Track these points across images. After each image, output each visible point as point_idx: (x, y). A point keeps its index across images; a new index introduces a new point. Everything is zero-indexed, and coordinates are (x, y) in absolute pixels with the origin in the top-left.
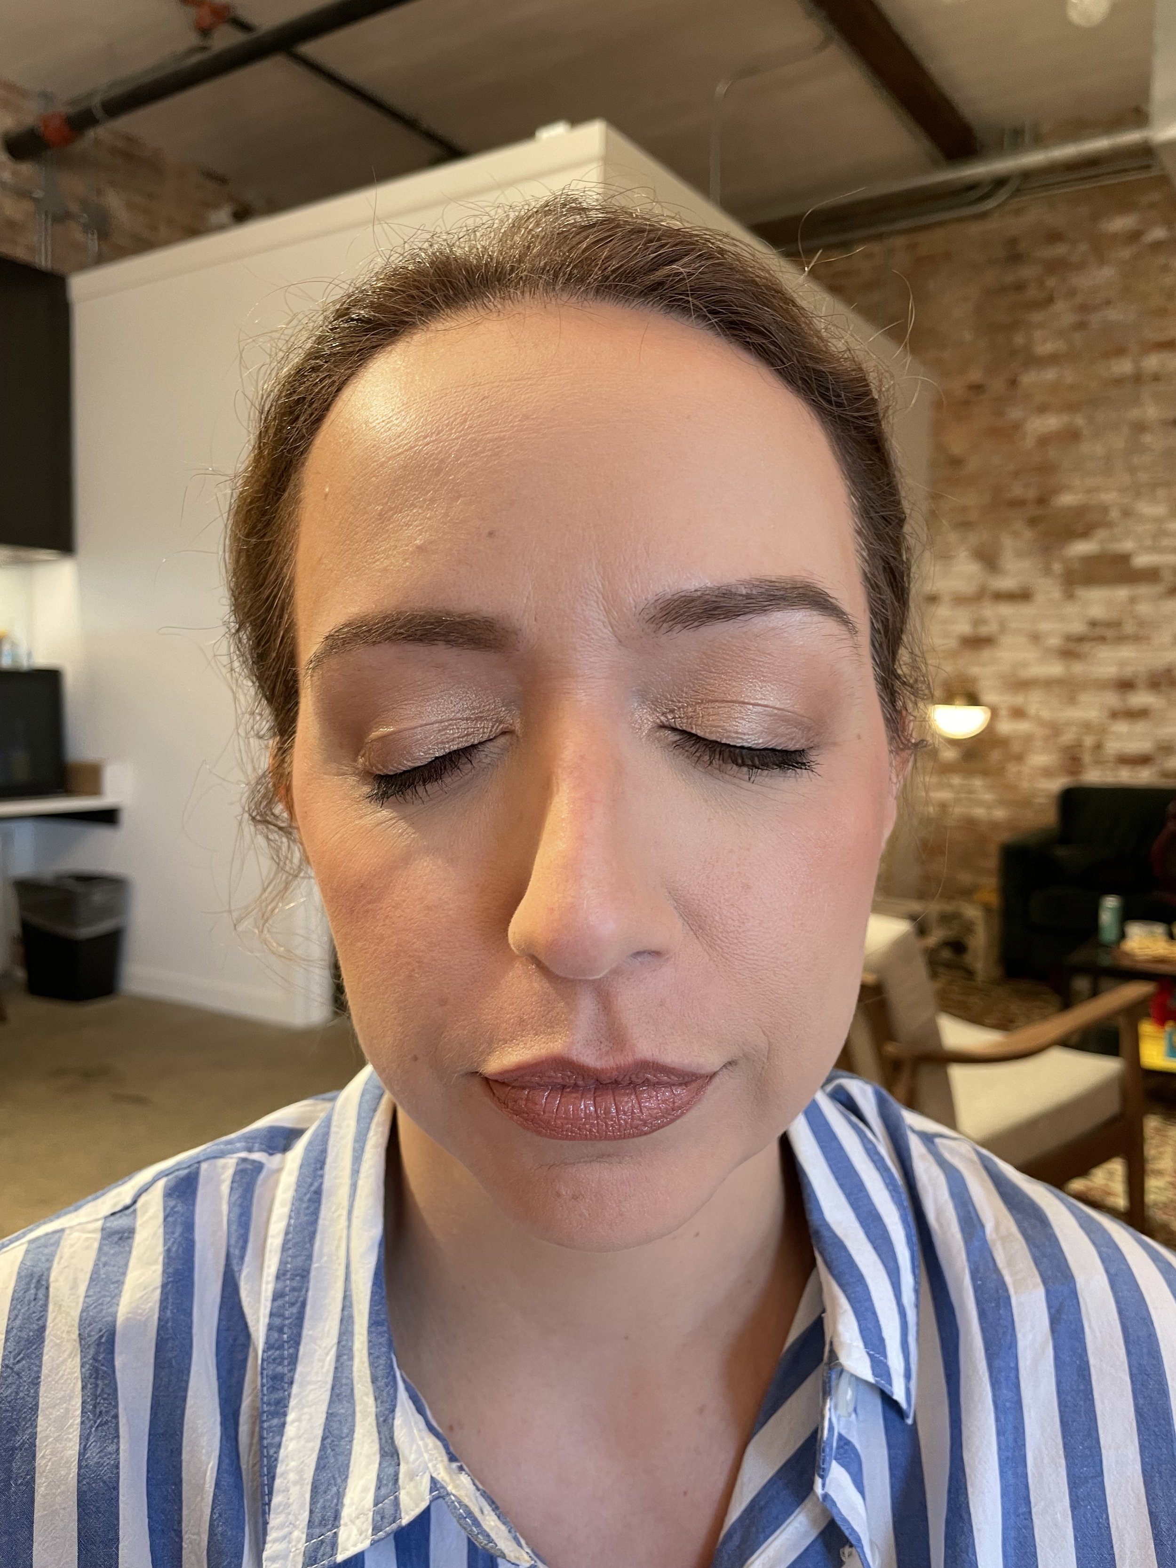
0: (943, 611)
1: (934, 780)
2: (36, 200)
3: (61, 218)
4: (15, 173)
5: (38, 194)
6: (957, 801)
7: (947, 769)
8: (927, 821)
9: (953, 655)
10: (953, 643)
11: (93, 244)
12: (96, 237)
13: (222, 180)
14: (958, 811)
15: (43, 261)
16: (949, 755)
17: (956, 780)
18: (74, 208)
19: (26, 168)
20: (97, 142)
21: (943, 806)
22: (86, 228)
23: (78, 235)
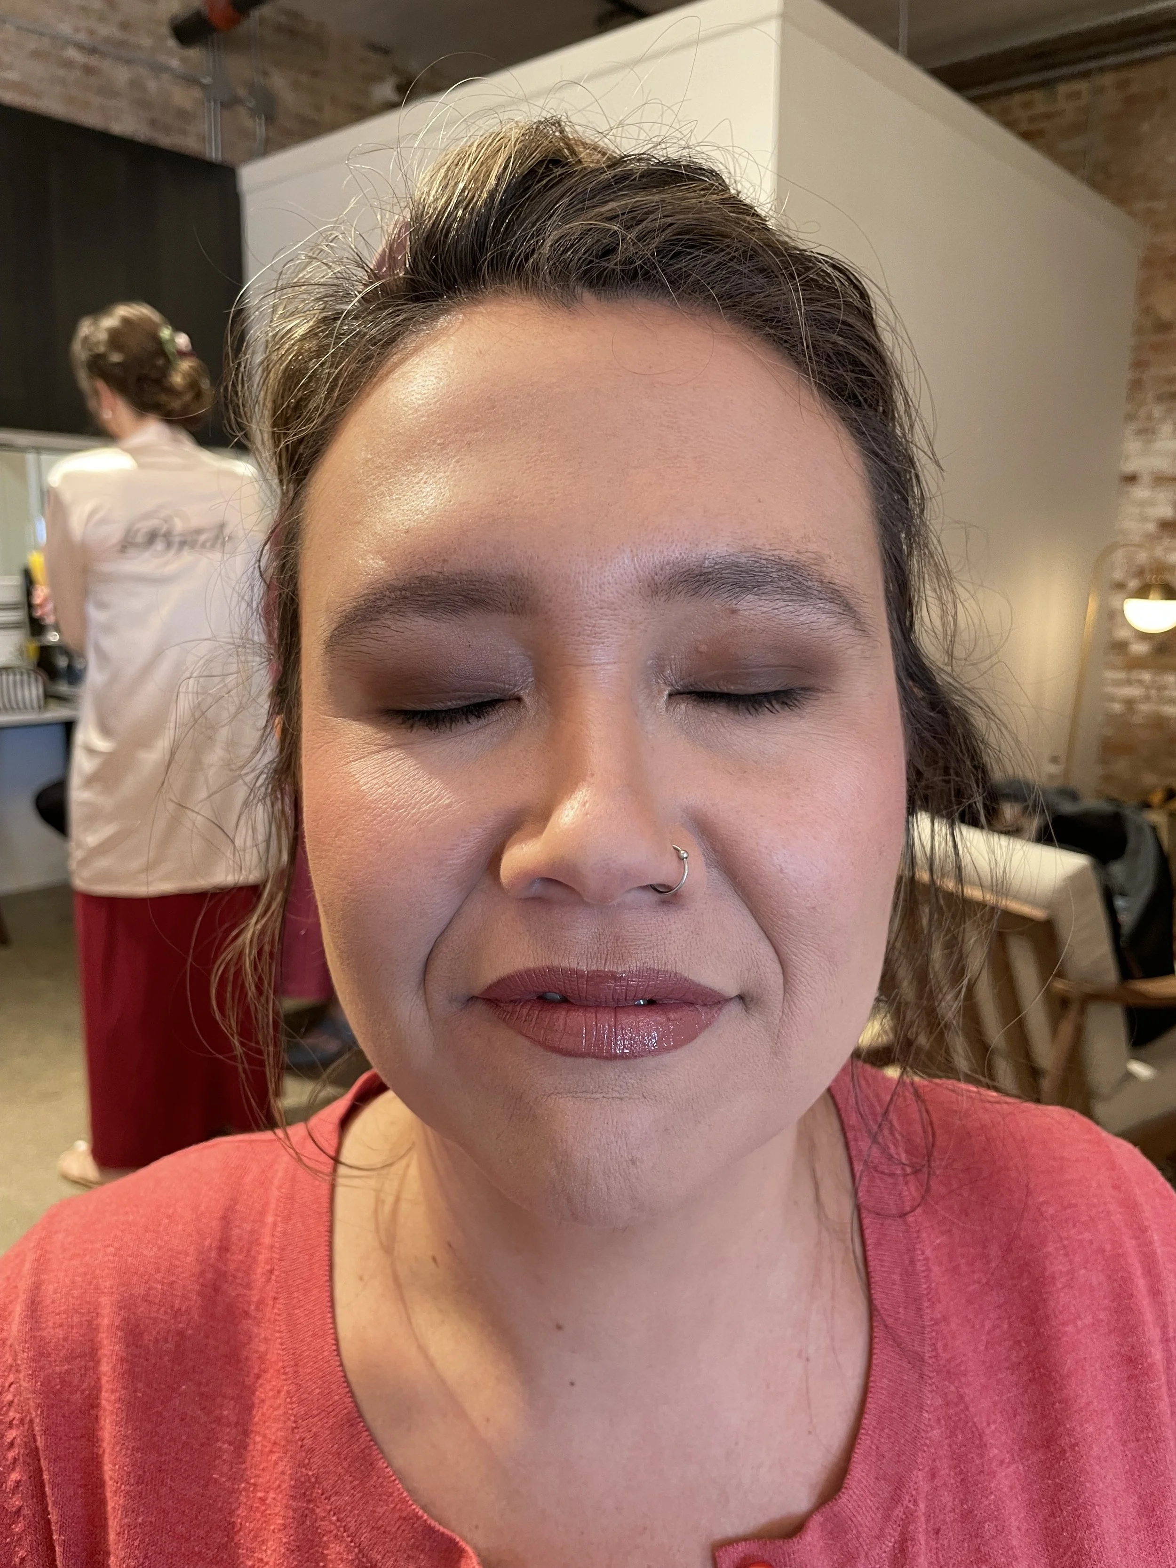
0: (1141, 492)
1: (1121, 675)
2: (204, 87)
3: (229, 103)
4: (183, 60)
5: (207, 80)
6: (1147, 698)
7: (1135, 664)
8: (1111, 718)
9: (1152, 539)
10: (1151, 527)
11: (259, 128)
12: (263, 122)
13: (385, 51)
14: (1144, 708)
15: (213, 153)
16: (1140, 648)
17: (1147, 676)
18: (242, 92)
19: (194, 53)
20: (262, 21)
21: (1130, 703)
22: (253, 113)
23: (248, 122)
